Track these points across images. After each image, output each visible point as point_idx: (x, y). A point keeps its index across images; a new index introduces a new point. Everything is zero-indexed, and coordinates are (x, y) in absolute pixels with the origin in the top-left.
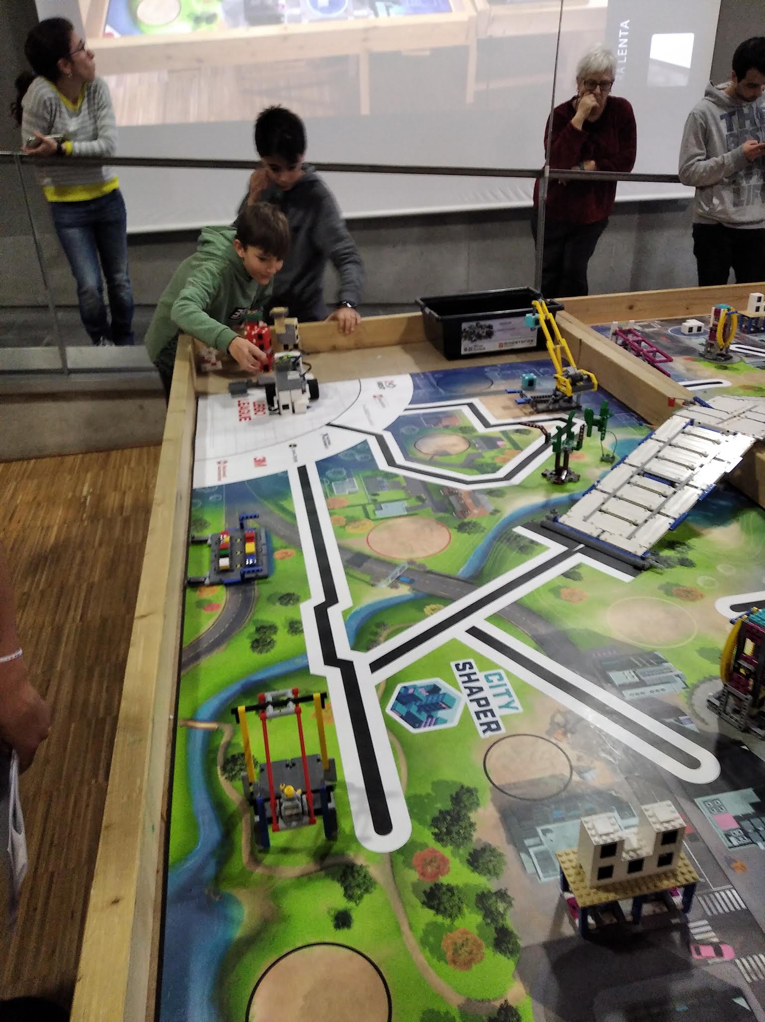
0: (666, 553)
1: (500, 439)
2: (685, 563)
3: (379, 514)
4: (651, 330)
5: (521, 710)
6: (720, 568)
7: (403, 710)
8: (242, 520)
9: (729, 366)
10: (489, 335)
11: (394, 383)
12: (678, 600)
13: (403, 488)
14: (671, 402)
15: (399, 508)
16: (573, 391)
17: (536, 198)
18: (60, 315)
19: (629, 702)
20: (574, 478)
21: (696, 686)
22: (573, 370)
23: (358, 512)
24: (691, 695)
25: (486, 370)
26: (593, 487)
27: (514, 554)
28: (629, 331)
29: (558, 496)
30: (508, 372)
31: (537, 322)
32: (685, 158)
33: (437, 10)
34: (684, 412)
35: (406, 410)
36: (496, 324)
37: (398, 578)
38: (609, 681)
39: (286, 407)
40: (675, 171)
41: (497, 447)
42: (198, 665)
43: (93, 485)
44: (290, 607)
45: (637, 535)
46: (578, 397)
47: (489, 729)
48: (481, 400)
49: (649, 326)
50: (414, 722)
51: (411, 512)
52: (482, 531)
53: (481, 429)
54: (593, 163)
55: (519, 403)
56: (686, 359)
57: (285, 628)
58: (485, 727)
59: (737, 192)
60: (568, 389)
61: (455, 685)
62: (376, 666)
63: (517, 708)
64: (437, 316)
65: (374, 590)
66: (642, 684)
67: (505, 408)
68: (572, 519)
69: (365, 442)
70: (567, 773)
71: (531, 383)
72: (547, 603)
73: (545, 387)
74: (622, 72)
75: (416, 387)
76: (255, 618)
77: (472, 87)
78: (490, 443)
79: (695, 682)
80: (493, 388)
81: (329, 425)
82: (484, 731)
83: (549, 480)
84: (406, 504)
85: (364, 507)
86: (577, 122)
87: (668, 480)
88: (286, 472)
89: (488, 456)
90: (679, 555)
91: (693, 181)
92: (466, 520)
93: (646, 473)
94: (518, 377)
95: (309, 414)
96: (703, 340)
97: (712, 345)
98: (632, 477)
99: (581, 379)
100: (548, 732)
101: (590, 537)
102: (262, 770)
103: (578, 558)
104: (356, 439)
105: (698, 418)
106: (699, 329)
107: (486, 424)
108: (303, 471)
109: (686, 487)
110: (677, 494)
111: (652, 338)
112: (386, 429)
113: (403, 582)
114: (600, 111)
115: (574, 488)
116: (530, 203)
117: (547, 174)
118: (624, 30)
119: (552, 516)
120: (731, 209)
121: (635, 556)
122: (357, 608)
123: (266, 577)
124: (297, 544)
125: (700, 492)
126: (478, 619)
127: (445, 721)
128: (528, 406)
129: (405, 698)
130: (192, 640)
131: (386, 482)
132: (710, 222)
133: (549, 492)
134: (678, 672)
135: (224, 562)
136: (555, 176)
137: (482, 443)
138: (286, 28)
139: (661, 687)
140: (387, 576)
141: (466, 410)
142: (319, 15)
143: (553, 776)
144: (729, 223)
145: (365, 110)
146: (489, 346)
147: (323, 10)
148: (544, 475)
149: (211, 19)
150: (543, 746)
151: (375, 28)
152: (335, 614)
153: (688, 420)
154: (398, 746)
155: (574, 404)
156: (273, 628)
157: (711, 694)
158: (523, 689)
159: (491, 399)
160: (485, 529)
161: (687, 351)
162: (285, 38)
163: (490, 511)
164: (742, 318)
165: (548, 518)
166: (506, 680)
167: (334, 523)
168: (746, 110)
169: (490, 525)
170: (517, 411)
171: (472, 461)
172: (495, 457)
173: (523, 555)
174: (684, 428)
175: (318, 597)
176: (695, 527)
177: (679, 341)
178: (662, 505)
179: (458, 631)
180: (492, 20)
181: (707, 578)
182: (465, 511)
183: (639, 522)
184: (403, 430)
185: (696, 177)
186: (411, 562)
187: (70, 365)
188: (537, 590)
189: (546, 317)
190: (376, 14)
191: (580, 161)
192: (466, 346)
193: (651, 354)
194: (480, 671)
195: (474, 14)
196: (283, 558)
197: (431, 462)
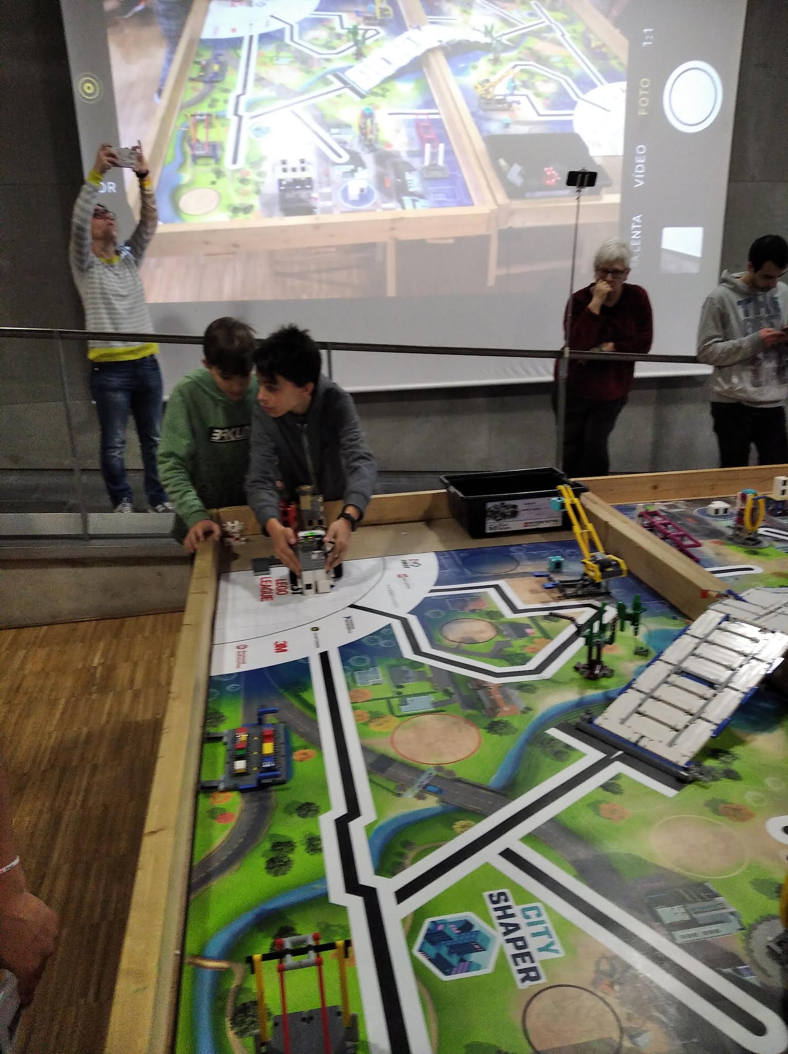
0: (710, 763)
1: (529, 627)
2: (731, 775)
3: (405, 710)
4: (677, 510)
5: (562, 954)
6: (768, 781)
7: (432, 950)
8: (261, 714)
9: (759, 551)
10: (514, 514)
11: (419, 562)
12: (726, 819)
13: (429, 680)
14: (705, 594)
15: (424, 703)
16: (603, 577)
17: (556, 374)
18: (85, 478)
19: (681, 946)
20: (609, 674)
21: (753, 928)
22: (601, 555)
23: (382, 707)
24: (748, 938)
25: (512, 549)
26: (629, 686)
27: (548, 761)
28: (655, 514)
29: (592, 693)
30: (534, 552)
31: (563, 505)
32: (704, 338)
33: (461, 204)
34: (717, 606)
35: (432, 591)
36: (520, 504)
37: (425, 787)
38: (658, 919)
39: (309, 587)
40: (693, 352)
41: (525, 635)
42: (208, 888)
43: (104, 655)
44: (309, 819)
45: (679, 741)
46: (607, 583)
47: (527, 978)
48: (507, 582)
49: (674, 507)
50: (446, 968)
51: (438, 709)
52: (514, 733)
53: (509, 615)
54: (611, 345)
55: (548, 588)
56: (716, 543)
57: (303, 845)
58: (523, 975)
59: (756, 373)
60: (595, 574)
61: (489, 921)
62: (402, 894)
63: (556, 951)
64: (461, 495)
65: (400, 800)
66: (692, 924)
67: (533, 591)
68: (609, 720)
69: (389, 626)
70: (615, 1035)
71: (558, 565)
72: (586, 820)
73: (573, 570)
74: (635, 260)
75: (441, 567)
76: (271, 832)
77: (493, 272)
78: (518, 630)
79: (751, 922)
80: (520, 570)
81: (352, 606)
82: (523, 980)
83: (581, 673)
84: (432, 698)
85: (388, 699)
86: (595, 305)
87: (706, 681)
88: (306, 659)
89: (518, 645)
90: (722, 766)
91: (712, 360)
92: (496, 720)
93: (683, 672)
94: (544, 558)
95: (333, 594)
96: (731, 522)
97: (740, 529)
98: (669, 676)
99: (610, 565)
100: (595, 983)
101: (627, 741)
102: (276, 1024)
103: (617, 768)
104: (380, 622)
105: (734, 613)
106: (726, 510)
107: (515, 610)
108: (324, 657)
109: (727, 689)
110: (717, 697)
111: (679, 519)
112: (412, 612)
113: (431, 793)
114: (617, 297)
115: (610, 684)
116: (550, 378)
117: (567, 354)
118: (637, 224)
119: (587, 717)
120: (751, 389)
121: (675, 765)
122: (381, 823)
123: (283, 782)
124: (316, 743)
125: (742, 696)
126: (512, 840)
127: (478, 967)
128: (555, 590)
129: (435, 936)
130: (202, 857)
131: (411, 673)
132: (730, 401)
133: (583, 688)
134: (733, 910)
135: (240, 765)
136: (575, 356)
137: (510, 631)
138: (317, 218)
139: (714, 927)
140: (413, 785)
141: (492, 592)
142: (350, 207)
143: (600, 1041)
144: (748, 402)
145: (391, 291)
146: (514, 525)
147: (354, 203)
148: (576, 669)
149: (247, 209)
150: (588, 1001)
151: (402, 219)
152: (357, 829)
153: (723, 615)
154: (427, 997)
155: (603, 590)
156: (289, 845)
157: (770, 939)
158: (563, 925)
159: (517, 581)
160: (516, 730)
161: (714, 534)
162: (317, 227)
163: (521, 709)
164: (769, 501)
165: (583, 719)
166: (545, 917)
167: (358, 718)
168: (761, 299)
169: (522, 725)
170: (545, 595)
171: (501, 650)
172: (525, 646)
173: (558, 763)
174: (720, 624)
175: (339, 808)
176: (739, 732)
177: (707, 524)
178: (703, 708)
179: (490, 854)
180: (512, 213)
181: (756, 793)
182: (494, 708)
183: (680, 727)
184: (429, 614)
185: (715, 357)
186: (439, 768)
187: (91, 531)
188: (575, 806)
189: (572, 501)
190: (403, 207)
191: (599, 343)
192: (491, 525)
193: (678, 538)
194: (517, 904)
195: (495, 207)
196: (302, 760)
197: (456, 651)
